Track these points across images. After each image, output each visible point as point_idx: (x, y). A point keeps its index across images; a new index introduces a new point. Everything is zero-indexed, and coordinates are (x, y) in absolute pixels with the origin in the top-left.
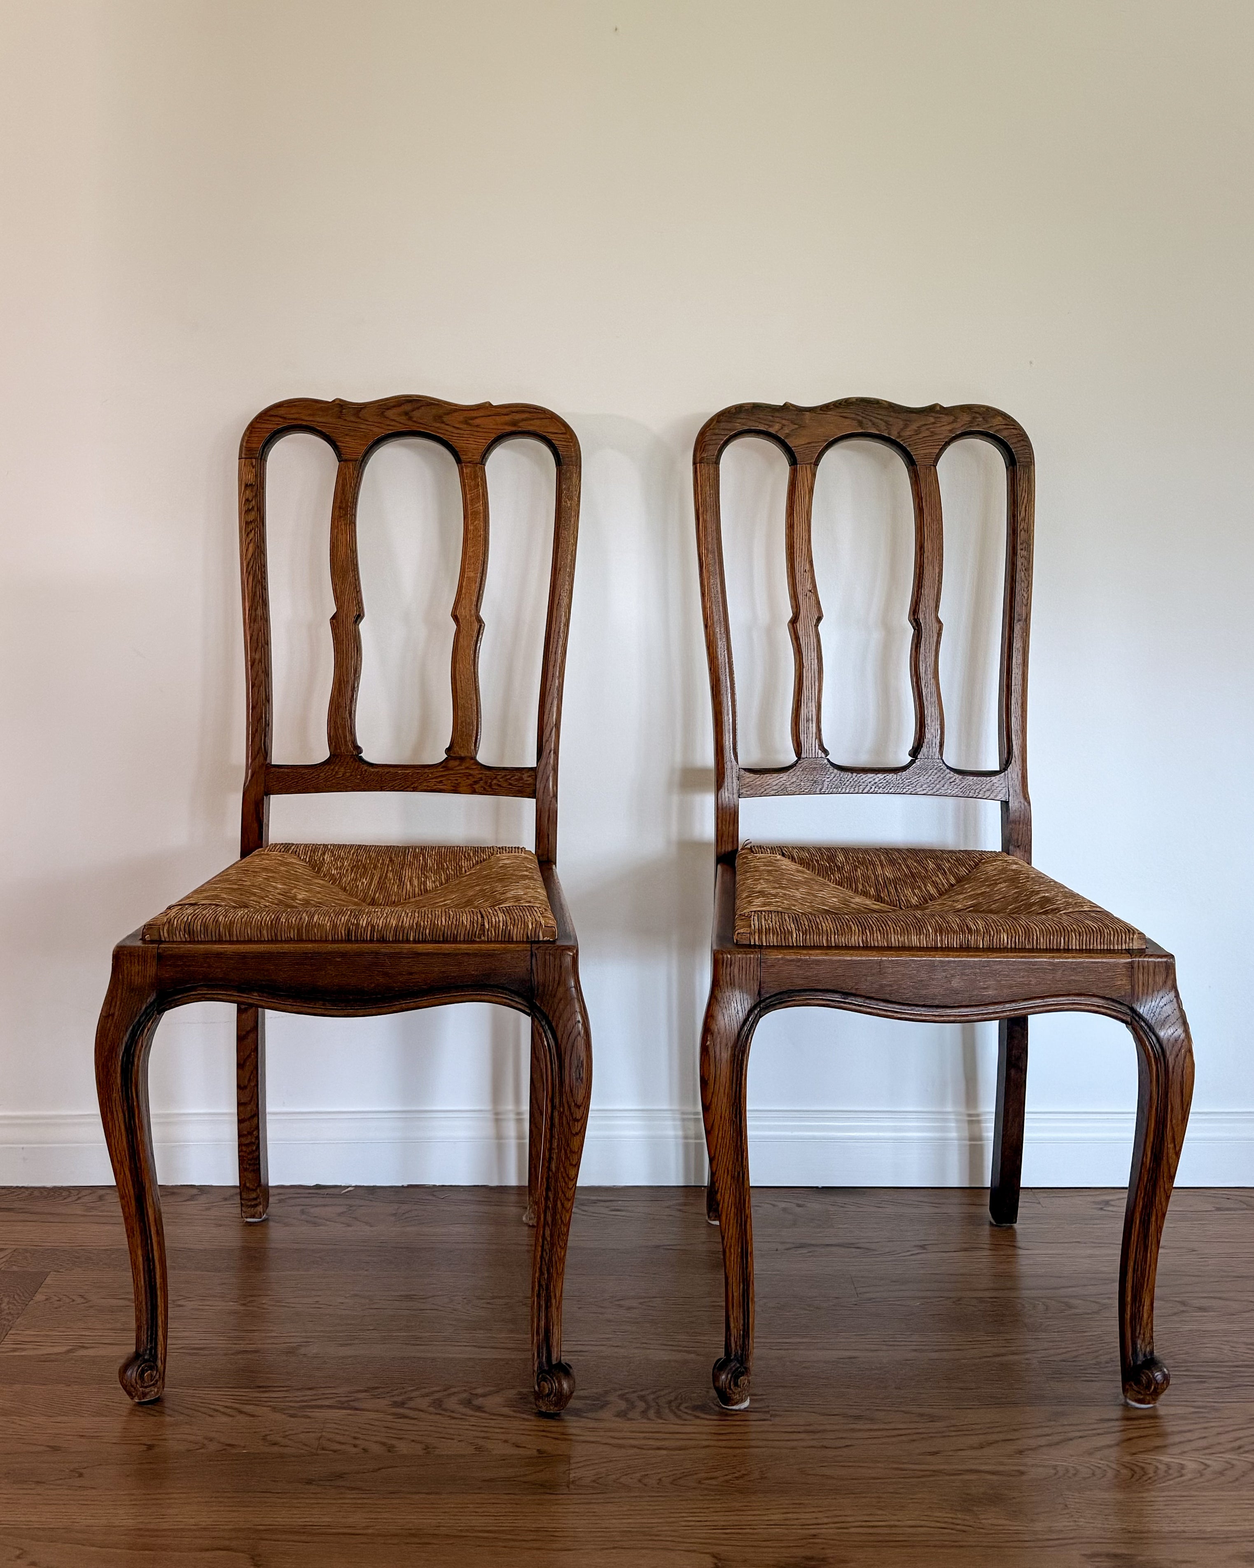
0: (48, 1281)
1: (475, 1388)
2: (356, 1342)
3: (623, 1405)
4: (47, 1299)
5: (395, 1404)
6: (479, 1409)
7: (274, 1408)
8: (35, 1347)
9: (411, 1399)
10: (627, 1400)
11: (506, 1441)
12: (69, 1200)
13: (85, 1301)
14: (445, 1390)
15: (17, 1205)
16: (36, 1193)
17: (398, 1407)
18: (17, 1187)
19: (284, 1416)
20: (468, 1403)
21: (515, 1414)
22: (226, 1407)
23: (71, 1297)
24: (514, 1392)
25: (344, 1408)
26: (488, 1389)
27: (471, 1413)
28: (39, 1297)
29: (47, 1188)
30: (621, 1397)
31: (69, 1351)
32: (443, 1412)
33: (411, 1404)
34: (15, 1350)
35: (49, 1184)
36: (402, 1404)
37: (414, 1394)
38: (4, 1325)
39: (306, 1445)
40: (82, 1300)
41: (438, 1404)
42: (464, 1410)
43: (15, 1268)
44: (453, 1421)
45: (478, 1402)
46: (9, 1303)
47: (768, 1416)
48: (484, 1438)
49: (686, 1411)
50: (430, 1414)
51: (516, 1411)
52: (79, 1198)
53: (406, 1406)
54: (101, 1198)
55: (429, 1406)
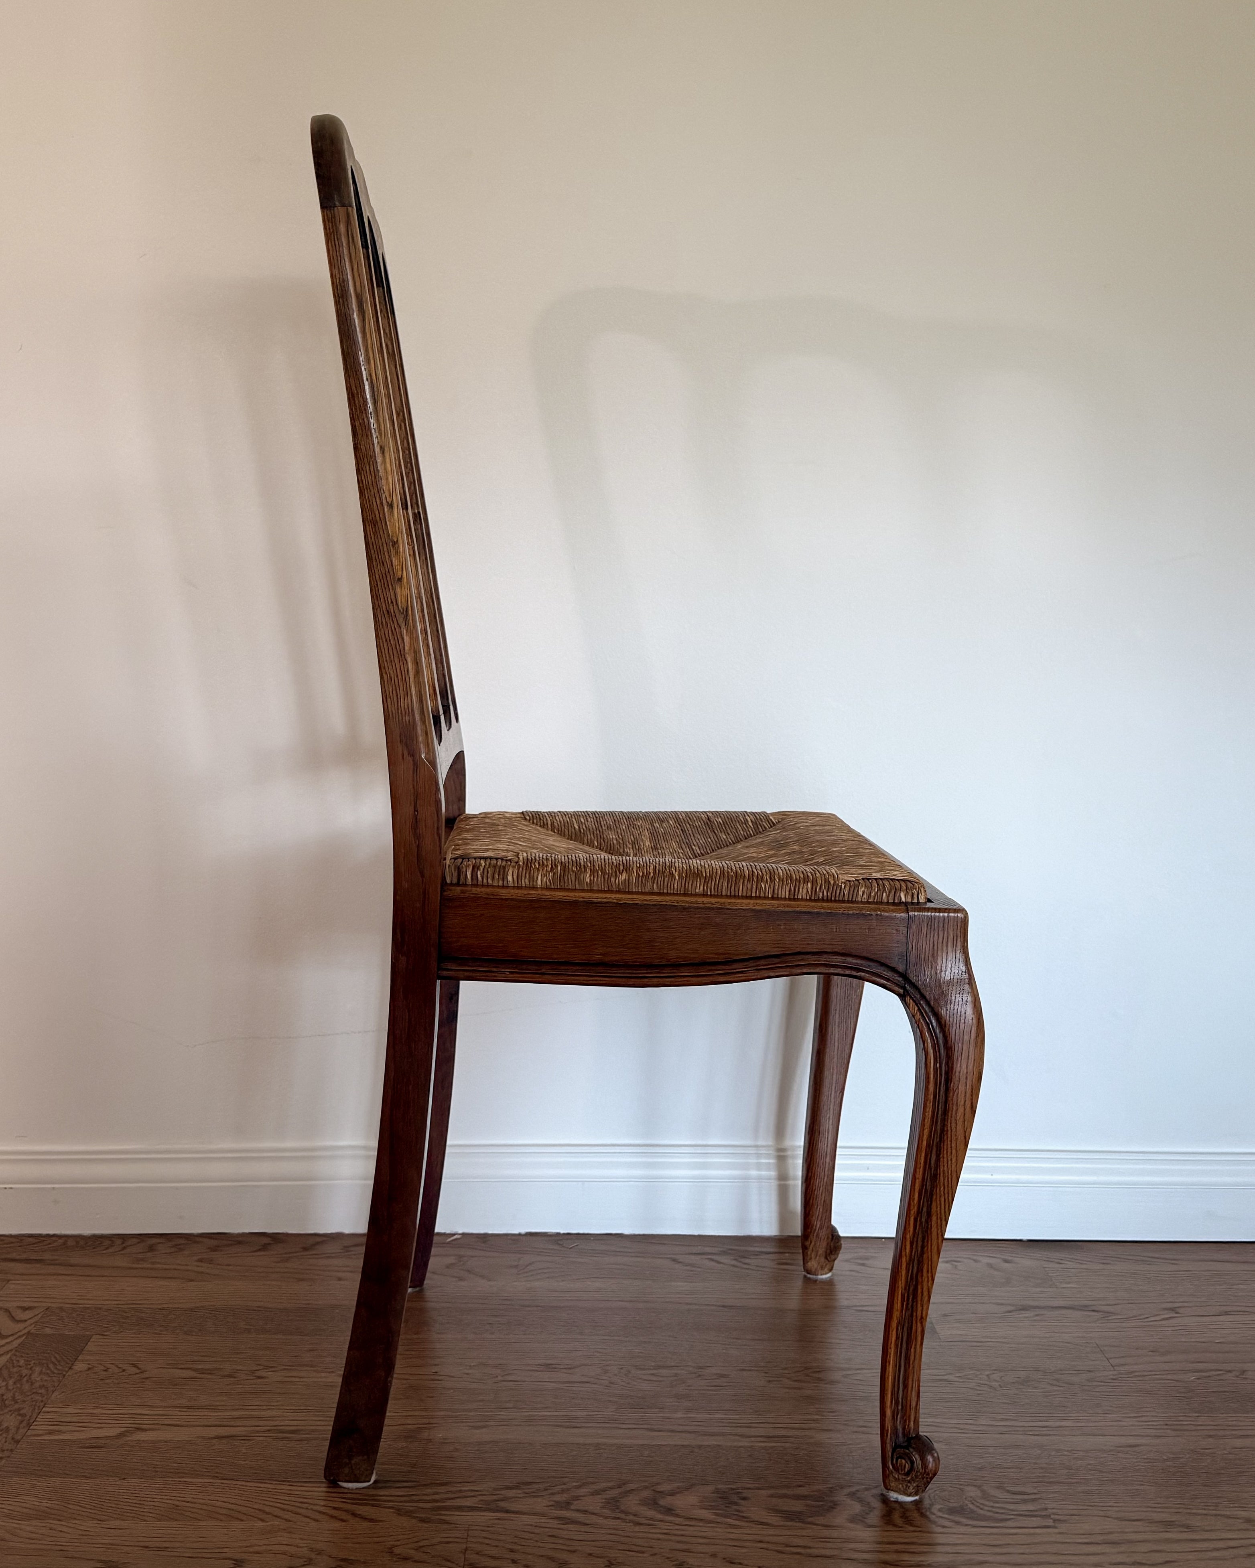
0: (90, 1346)
1: (658, 1484)
3: (857, 1508)
4: (89, 1369)
5: (558, 1505)
6: (669, 1511)
7: (398, 1510)
8: (78, 1429)
9: (577, 1498)
10: (861, 1501)
11: (714, 1555)
12: (110, 1250)
13: (138, 1371)
14: (619, 1487)
15: (47, 1256)
16: (70, 1243)
17: (561, 1509)
18: (48, 1236)
19: (414, 1521)
20: (653, 1503)
21: (720, 1519)
22: (334, 1508)
23: (120, 1366)
24: (711, 1488)
25: (490, 1510)
26: (676, 1485)
27: (660, 1516)
28: (80, 1366)
29: (84, 1236)
30: (852, 1495)
31: (121, 1435)
32: (623, 1516)
33: (576, 1505)
34: (51, 1433)
35: (87, 1232)
36: (567, 1505)
37: (582, 1491)
38: (36, 1401)
39: (449, 1561)
40: (134, 1370)
41: (613, 1504)
42: (651, 1513)
43: (48, 1331)
44: (637, 1528)
45: (669, 1501)
46: (41, 1373)
47: (1050, 1522)
48: (683, 1551)
49: (940, 1514)
50: (606, 1518)
51: (716, 1514)
52: (124, 1248)
53: (572, 1507)
54: (151, 1248)
55: (603, 1507)
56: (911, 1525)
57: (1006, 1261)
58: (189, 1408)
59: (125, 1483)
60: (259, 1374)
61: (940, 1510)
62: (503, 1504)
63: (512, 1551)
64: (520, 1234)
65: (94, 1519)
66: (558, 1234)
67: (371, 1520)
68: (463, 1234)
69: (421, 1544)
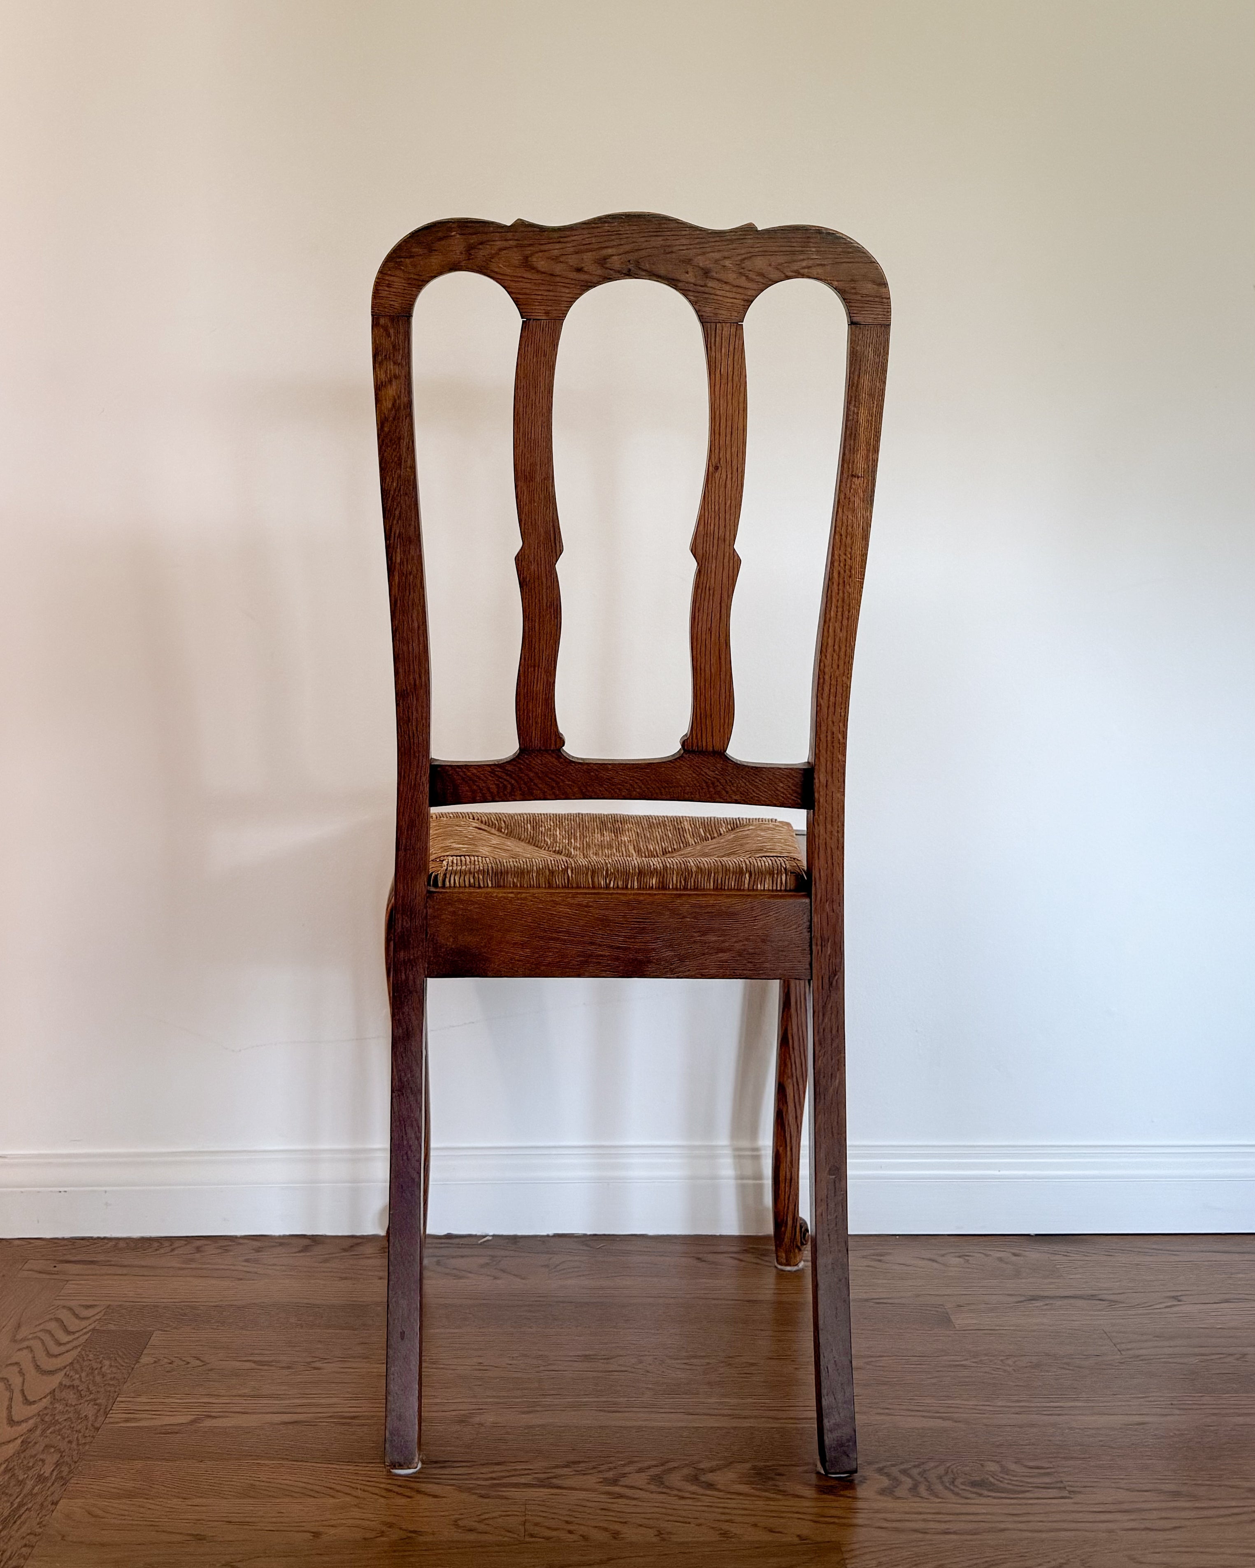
0: (154, 1340)
1: (700, 1462)
2: (538, 1409)
3: (886, 1482)
4: (155, 1362)
5: (606, 1481)
6: (710, 1486)
7: (460, 1487)
8: (150, 1416)
9: (624, 1475)
10: (888, 1475)
11: (755, 1525)
12: (162, 1251)
13: (201, 1364)
14: (662, 1465)
15: (101, 1258)
16: (122, 1244)
17: (610, 1484)
18: (99, 1238)
19: (474, 1497)
20: (694, 1479)
21: (758, 1493)
22: (400, 1486)
23: (184, 1359)
24: (748, 1465)
25: (544, 1486)
26: (714, 1463)
27: (701, 1491)
28: (144, 1360)
29: (133, 1239)
30: (880, 1470)
31: (193, 1422)
32: (668, 1491)
33: (624, 1481)
34: (127, 1420)
35: (136, 1234)
36: (615, 1482)
37: (627, 1469)
38: (110, 1391)
39: (510, 1532)
40: (198, 1363)
41: (658, 1480)
42: (694, 1488)
43: (112, 1327)
44: (683, 1502)
45: (709, 1477)
46: (111, 1366)
47: (1066, 1494)
48: (727, 1521)
49: (964, 1487)
50: (652, 1492)
51: (757, 1489)
52: (173, 1250)
53: (621, 1483)
54: (198, 1249)
55: (649, 1483)
56: (937, 1497)
57: (1015, 1255)
58: (253, 1396)
59: (203, 1465)
60: (314, 1365)
61: (962, 1484)
62: (554, 1481)
63: (567, 1522)
64: (548, 1236)
65: (179, 1497)
66: (585, 1235)
67: (435, 1496)
68: (493, 1236)
69: (483, 1517)
